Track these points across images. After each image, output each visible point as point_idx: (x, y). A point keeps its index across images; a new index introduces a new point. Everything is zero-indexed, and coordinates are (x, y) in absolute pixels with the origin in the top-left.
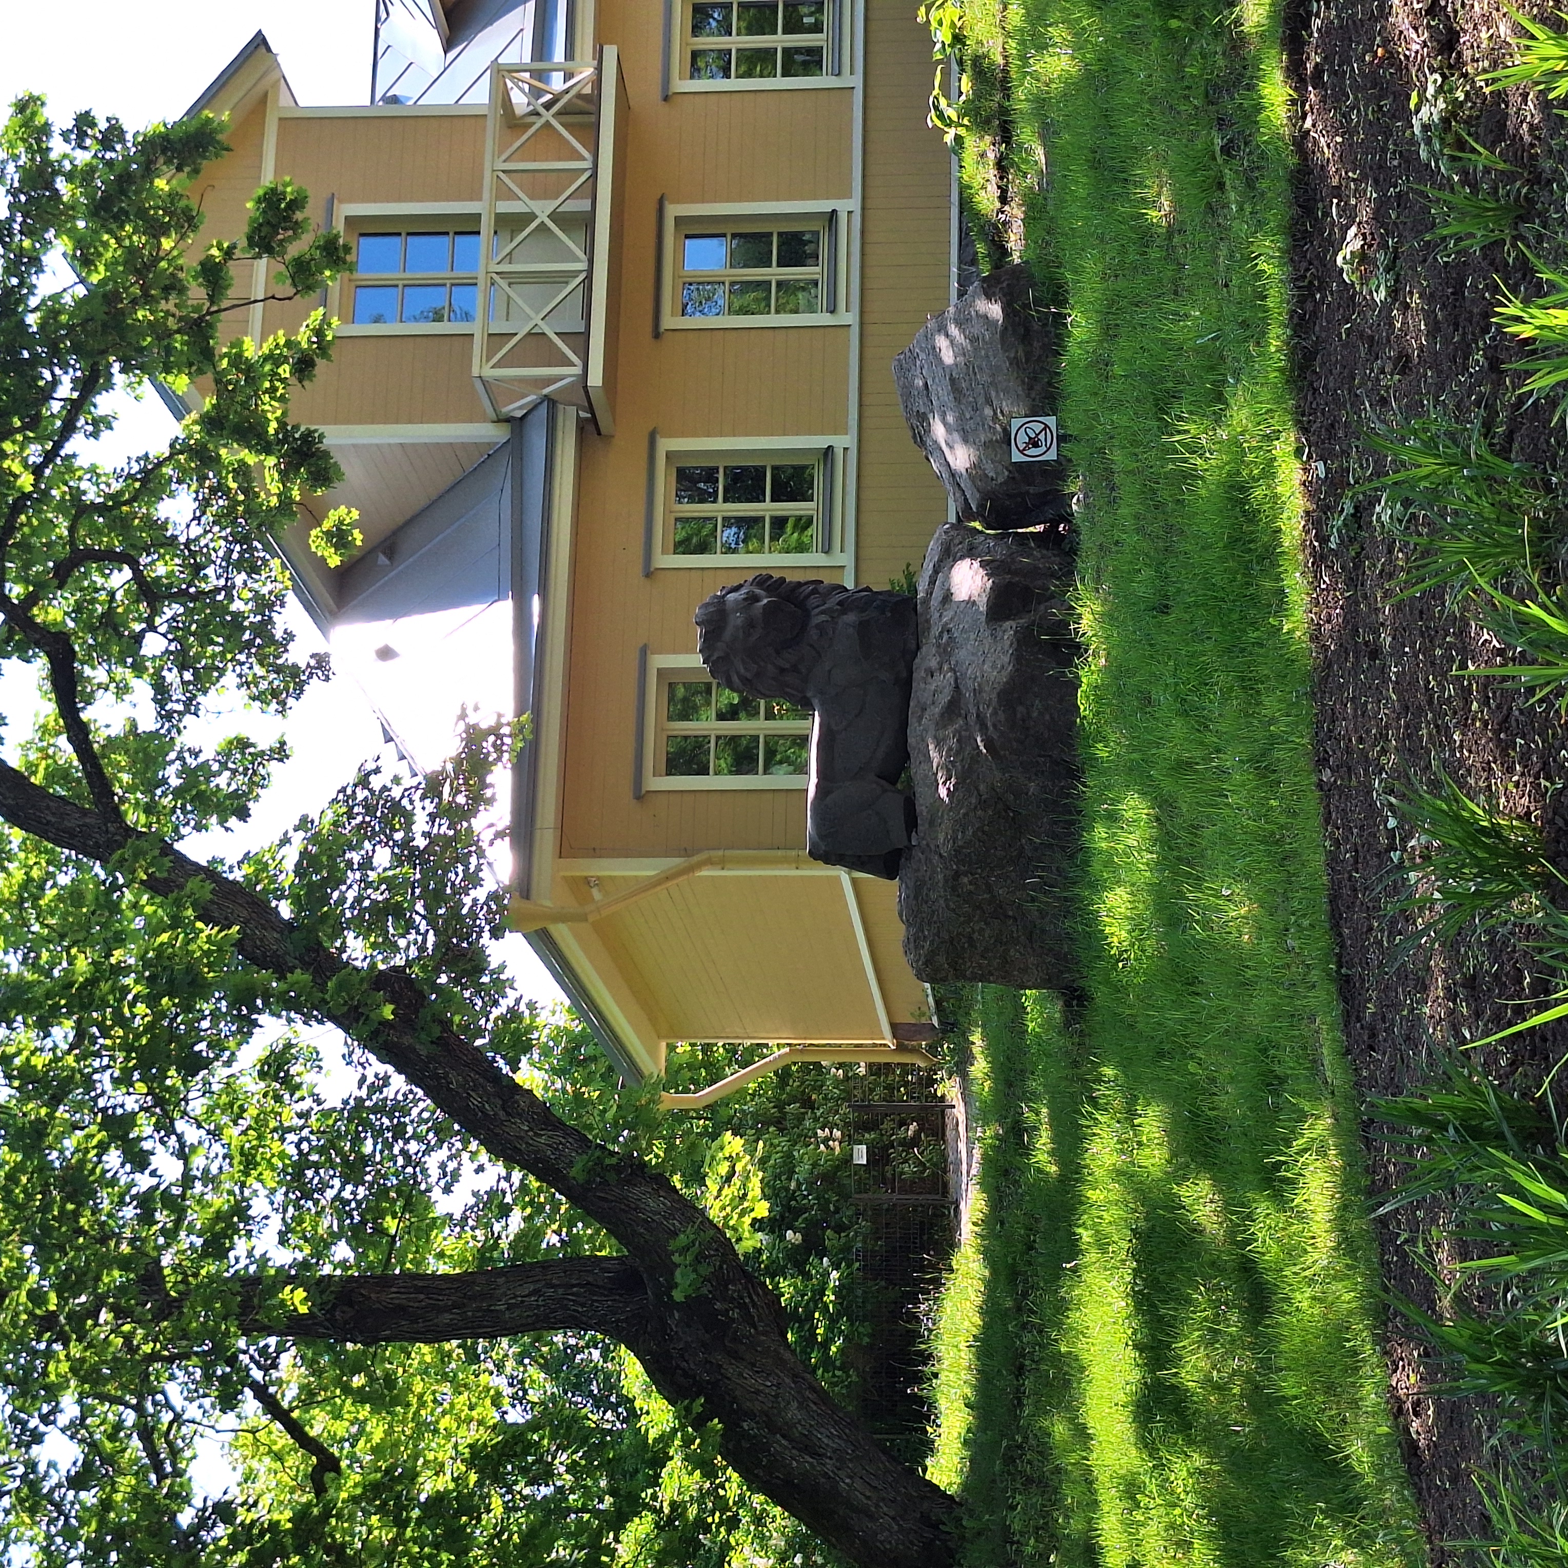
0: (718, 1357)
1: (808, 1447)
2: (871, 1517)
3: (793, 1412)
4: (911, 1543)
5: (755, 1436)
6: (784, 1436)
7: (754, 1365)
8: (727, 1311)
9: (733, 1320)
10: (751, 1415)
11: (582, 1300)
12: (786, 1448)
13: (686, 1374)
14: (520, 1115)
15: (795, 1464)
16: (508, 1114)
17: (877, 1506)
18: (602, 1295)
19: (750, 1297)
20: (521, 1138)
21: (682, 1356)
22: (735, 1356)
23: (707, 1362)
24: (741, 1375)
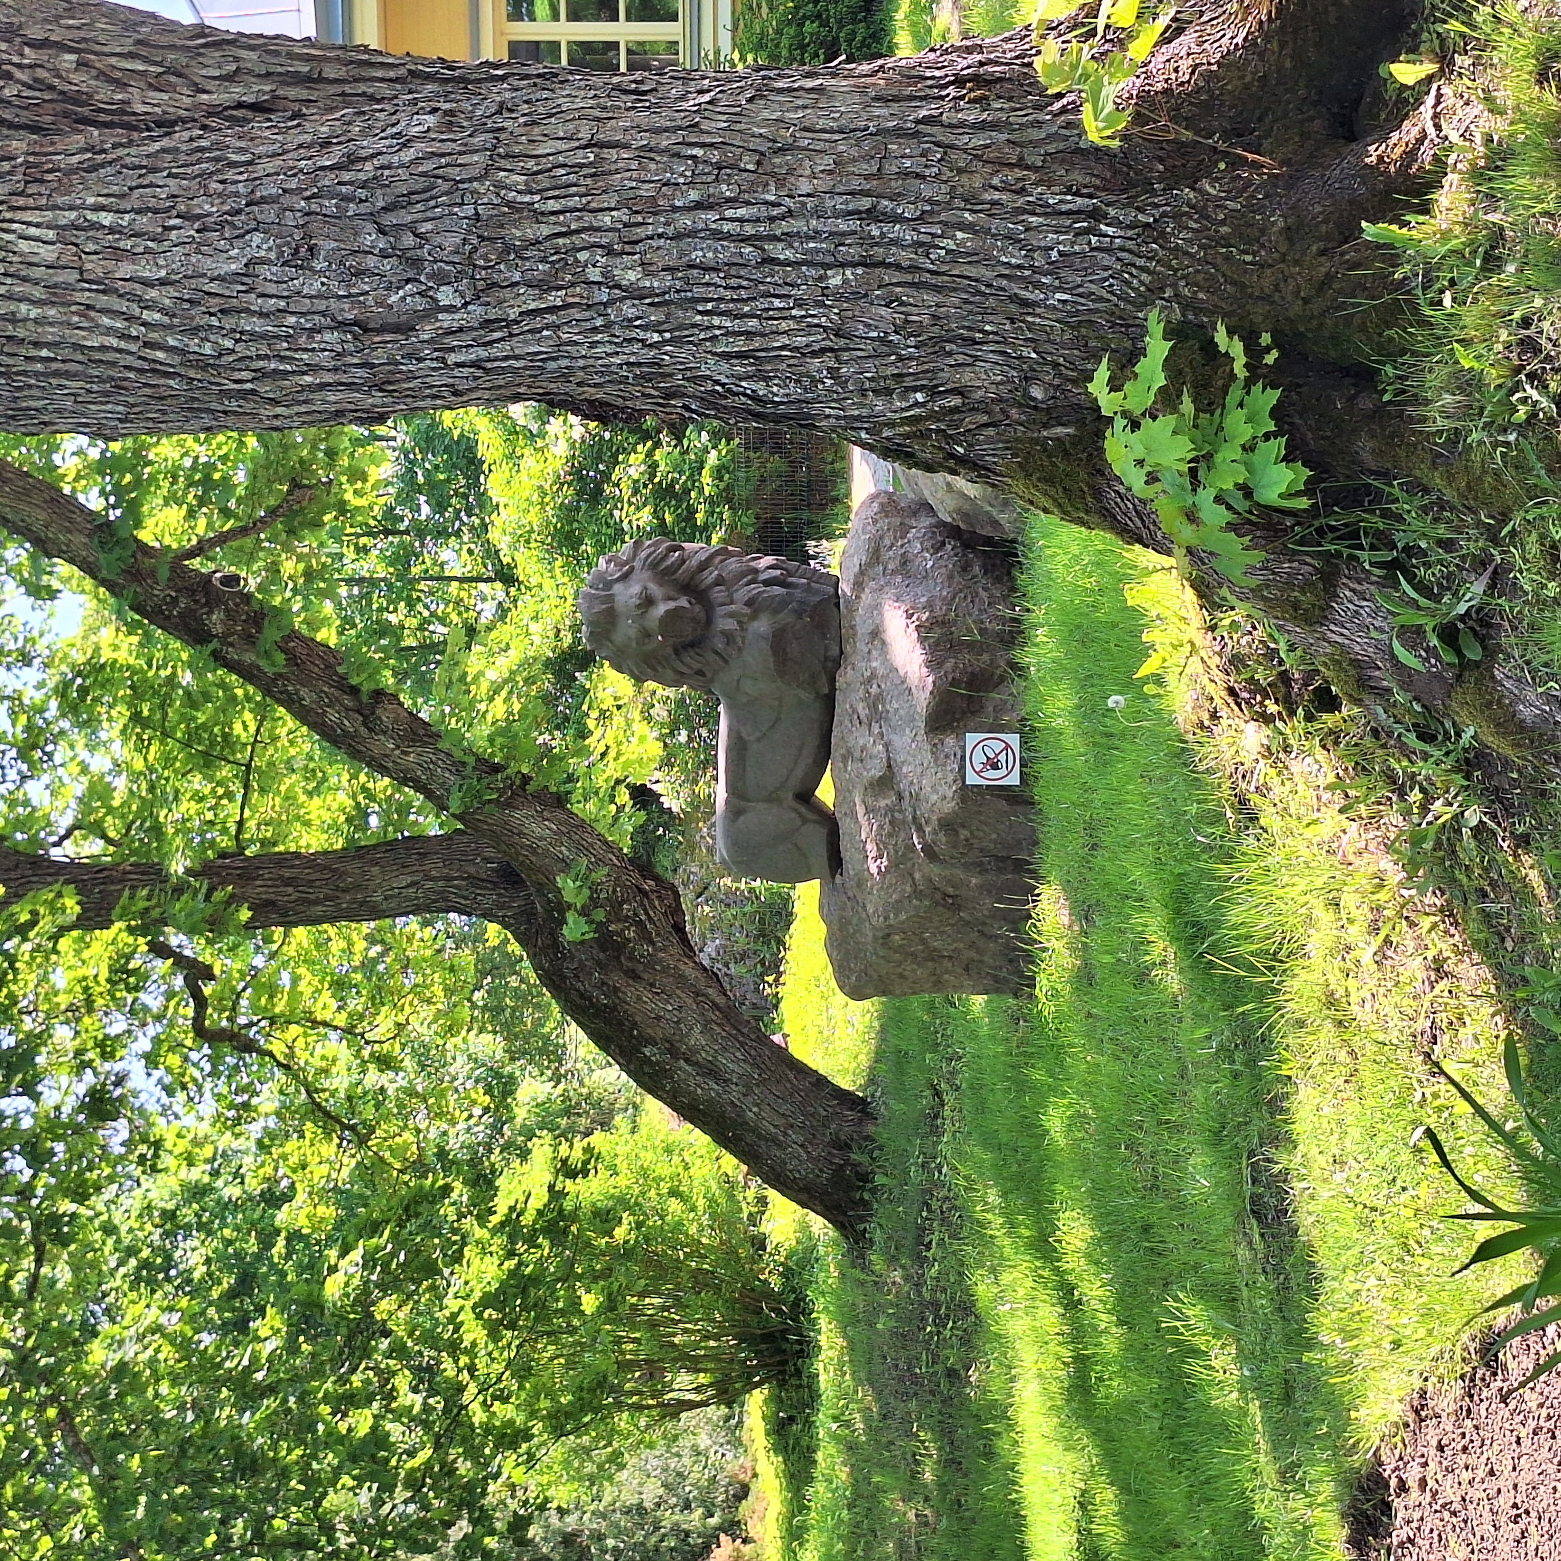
0: (616, 979)
1: (712, 1072)
2: (779, 1145)
3: (697, 1038)
4: (821, 1171)
5: (658, 1063)
6: (687, 1061)
7: (652, 985)
8: (623, 931)
9: (629, 940)
10: (652, 1042)
11: (465, 893)
12: (690, 1074)
13: (582, 996)
14: (384, 733)
15: (699, 1091)
16: (370, 730)
17: (785, 1134)
18: (486, 888)
19: (647, 914)
20: (386, 756)
21: (576, 976)
22: (635, 976)
23: (603, 983)
24: (639, 998)
